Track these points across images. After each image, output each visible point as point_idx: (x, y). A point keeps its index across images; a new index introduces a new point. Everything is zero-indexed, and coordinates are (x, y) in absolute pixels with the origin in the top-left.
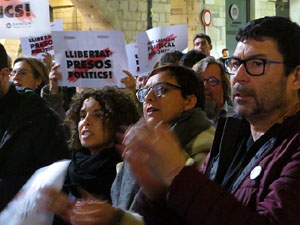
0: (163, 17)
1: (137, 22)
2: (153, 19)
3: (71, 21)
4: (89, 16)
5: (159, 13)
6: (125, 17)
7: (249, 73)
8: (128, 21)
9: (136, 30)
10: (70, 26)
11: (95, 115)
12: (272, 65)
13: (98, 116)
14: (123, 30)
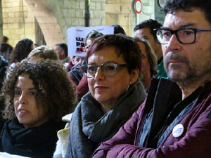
0: (98, 5)
1: (76, 10)
2: (90, 8)
3: (18, 10)
4: (34, 5)
5: (96, 2)
6: (65, 6)
7: (181, 43)
8: (68, 9)
9: (76, 17)
10: (17, 14)
11: (30, 92)
12: (203, 34)
13: (33, 94)
14: (64, 17)
